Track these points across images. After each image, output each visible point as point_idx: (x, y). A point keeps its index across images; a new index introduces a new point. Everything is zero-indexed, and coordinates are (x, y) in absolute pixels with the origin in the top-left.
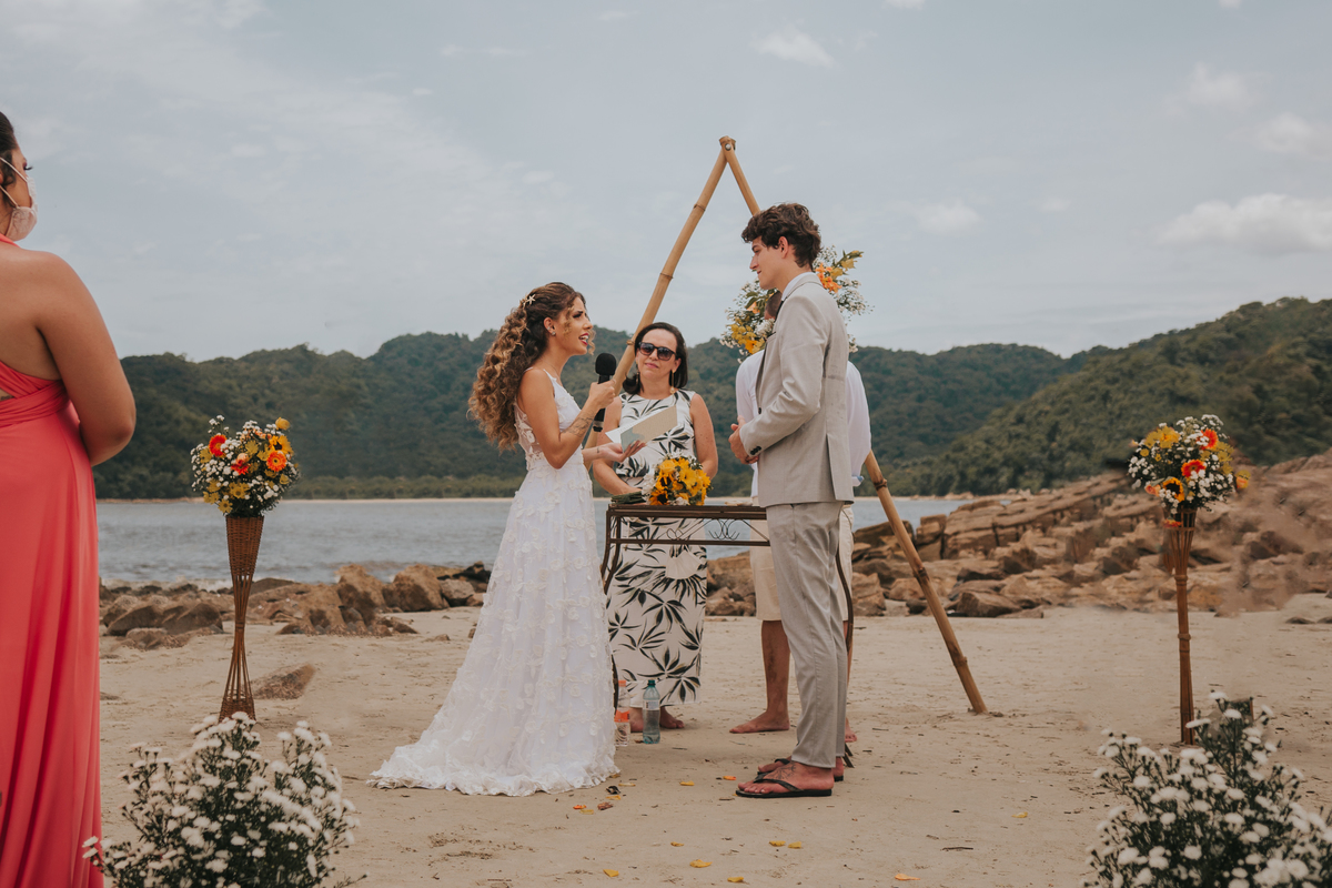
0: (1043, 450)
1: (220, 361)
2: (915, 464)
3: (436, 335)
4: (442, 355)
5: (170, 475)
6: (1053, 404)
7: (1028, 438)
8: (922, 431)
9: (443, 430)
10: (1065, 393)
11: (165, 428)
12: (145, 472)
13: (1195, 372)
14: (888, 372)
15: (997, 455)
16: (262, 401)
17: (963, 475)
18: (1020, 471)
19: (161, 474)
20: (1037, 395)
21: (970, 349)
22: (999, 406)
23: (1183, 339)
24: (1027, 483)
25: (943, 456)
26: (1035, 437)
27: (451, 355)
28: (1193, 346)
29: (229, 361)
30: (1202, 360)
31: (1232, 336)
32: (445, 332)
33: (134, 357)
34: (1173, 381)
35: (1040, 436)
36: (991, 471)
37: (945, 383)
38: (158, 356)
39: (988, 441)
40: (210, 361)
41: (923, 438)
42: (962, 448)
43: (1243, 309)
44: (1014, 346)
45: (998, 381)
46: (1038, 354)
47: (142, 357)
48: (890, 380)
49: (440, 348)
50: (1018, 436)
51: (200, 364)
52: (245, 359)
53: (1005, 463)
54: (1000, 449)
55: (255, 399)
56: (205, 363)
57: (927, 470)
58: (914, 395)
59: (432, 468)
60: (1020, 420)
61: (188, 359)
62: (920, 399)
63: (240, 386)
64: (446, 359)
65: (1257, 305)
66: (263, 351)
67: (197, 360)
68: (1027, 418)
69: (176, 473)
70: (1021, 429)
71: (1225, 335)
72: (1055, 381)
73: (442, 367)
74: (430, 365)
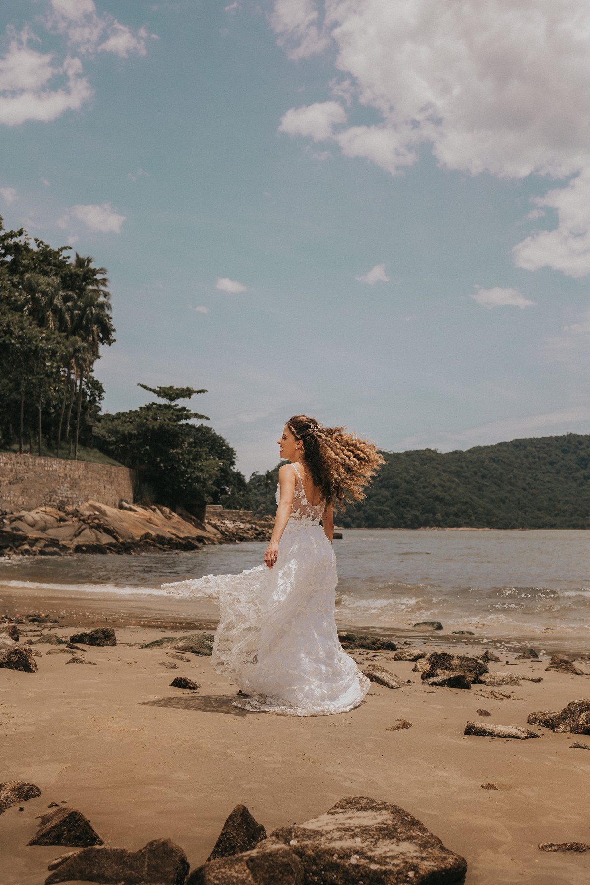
1: (455, 452)
3: (578, 436)
4: (582, 447)
5: (431, 515)
9: (584, 490)
11: (427, 489)
12: (418, 513)
16: (480, 474)
19: (426, 514)
29: (461, 452)
32: (583, 434)
33: (410, 451)
38: (423, 451)
40: (450, 453)
47: (415, 451)
49: (580, 443)
51: (445, 454)
52: (469, 451)
55: (476, 473)
56: (448, 453)
59: (578, 512)
61: (438, 452)
63: (467, 466)
64: (584, 449)
66: (479, 447)
67: (443, 453)
69: (434, 514)
73: (582, 454)
74: (575, 453)
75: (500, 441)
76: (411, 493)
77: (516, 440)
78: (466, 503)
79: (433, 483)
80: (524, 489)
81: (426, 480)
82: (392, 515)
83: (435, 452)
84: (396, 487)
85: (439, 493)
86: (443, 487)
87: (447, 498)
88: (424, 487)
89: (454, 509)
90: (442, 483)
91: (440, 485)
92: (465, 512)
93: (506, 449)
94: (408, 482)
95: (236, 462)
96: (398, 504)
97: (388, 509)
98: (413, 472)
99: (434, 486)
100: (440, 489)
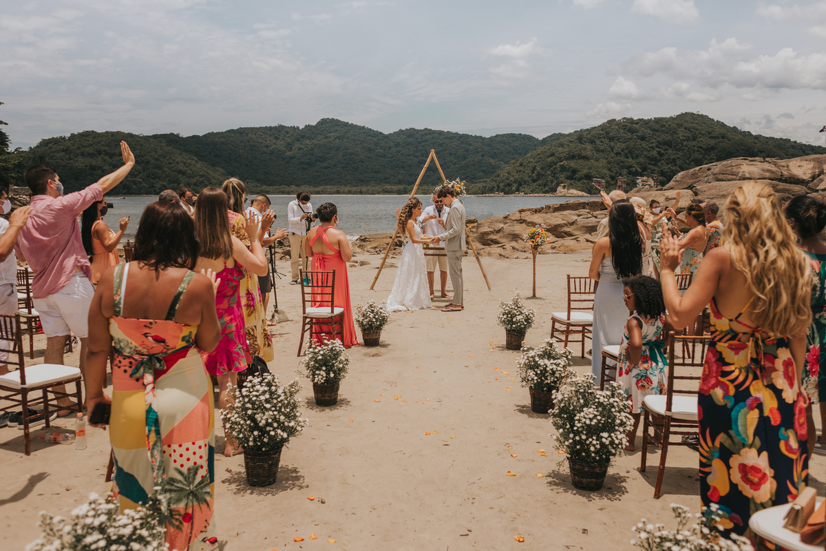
0: (530, 177)
1: (194, 137)
2: (480, 182)
3: (285, 127)
5: (176, 185)
6: (534, 158)
7: (524, 172)
8: (483, 168)
9: (290, 166)
10: (539, 155)
11: (172, 165)
13: (589, 146)
14: (470, 145)
15: (512, 179)
16: (213, 154)
17: (498, 186)
18: (520, 185)
20: (528, 155)
21: (503, 135)
22: (513, 159)
23: (585, 133)
24: (523, 189)
25: (491, 179)
26: (527, 171)
27: (292, 135)
28: (589, 136)
29: (198, 136)
30: (592, 142)
31: (603, 132)
33: (157, 135)
34: (581, 150)
35: (528, 171)
36: (509, 185)
37: (492, 149)
38: (167, 134)
39: (508, 173)
40: (190, 137)
41: (483, 171)
42: (498, 176)
43: (609, 122)
44: (520, 134)
45: (513, 149)
46: (530, 138)
47: (161, 135)
48: (471, 148)
49: (287, 133)
50: (520, 171)
51: (186, 138)
52: (205, 136)
53: (515, 182)
54: (513, 176)
55: (210, 153)
56: (188, 137)
57: (485, 185)
58: (480, 154)
60: (521, 165)
61: (180, 136)
62: (483, 156)
63: (203, 147)
64: (290, 137)
65: (615, 120)
66: (212, 132)
67: (184, 137)
68: (524, 164)
69: (179, 184)
70: (521, 168)
71: (601, 132)
72: (536, 149)
73: (289, 140)
74: (284, 139)
75: (229, 129)
76: (160, 168)
77: (241, 128)
78: (203, 176)
79: (177, 160)
80: (247, 166)
81: (171, 158)
82: (144, 185)
83: (177, 136)
84: (147, 163)
85: (182, 168)
86: (185, 163)
87: (188, 172)
88: (170, 163)
89: (194, 180)
90: (184, 160)
91: (182, 162)
92: (203, 182)
93: (233, 135)
94: (157, 160)
95: (10, 145)
96: (148, 176)
97: (141, 180)
98: (160, 152)
99: (178, 163)
100: (183, 165)
